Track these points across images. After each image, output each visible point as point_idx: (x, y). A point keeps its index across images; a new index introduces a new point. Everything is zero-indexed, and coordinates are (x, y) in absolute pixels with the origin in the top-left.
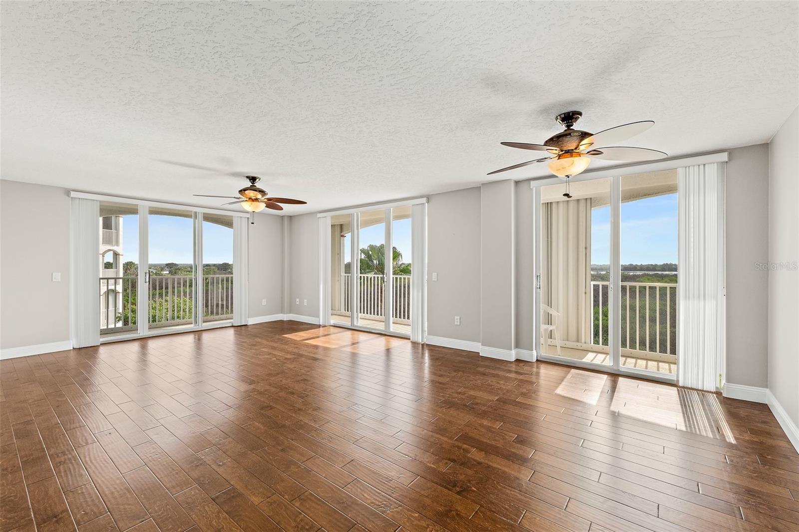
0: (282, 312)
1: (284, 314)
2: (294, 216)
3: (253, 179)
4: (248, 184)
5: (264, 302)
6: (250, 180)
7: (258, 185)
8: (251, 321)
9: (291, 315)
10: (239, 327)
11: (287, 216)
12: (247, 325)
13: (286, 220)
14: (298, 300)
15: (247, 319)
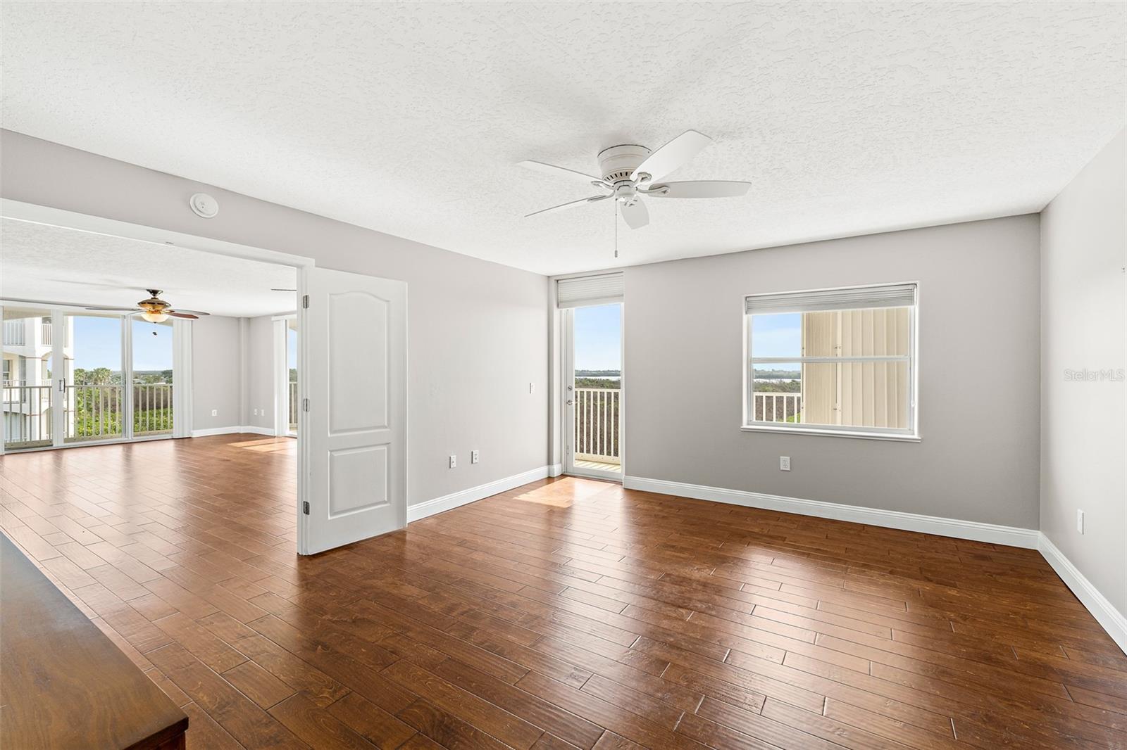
0: (239, 424)
1: (241, 425)
2: (257, 318)
3: (154, 292)
4: (149, 296)
5: (214, 413)
6: (151, 293)
7: (160, 297)
8: (196, 434)
9: (250, 427)
10: (181, 440)
11: (245, 318)
12: (190, 438)
13: (243, 323)
14: (256, 410)
15: (192, 431)
